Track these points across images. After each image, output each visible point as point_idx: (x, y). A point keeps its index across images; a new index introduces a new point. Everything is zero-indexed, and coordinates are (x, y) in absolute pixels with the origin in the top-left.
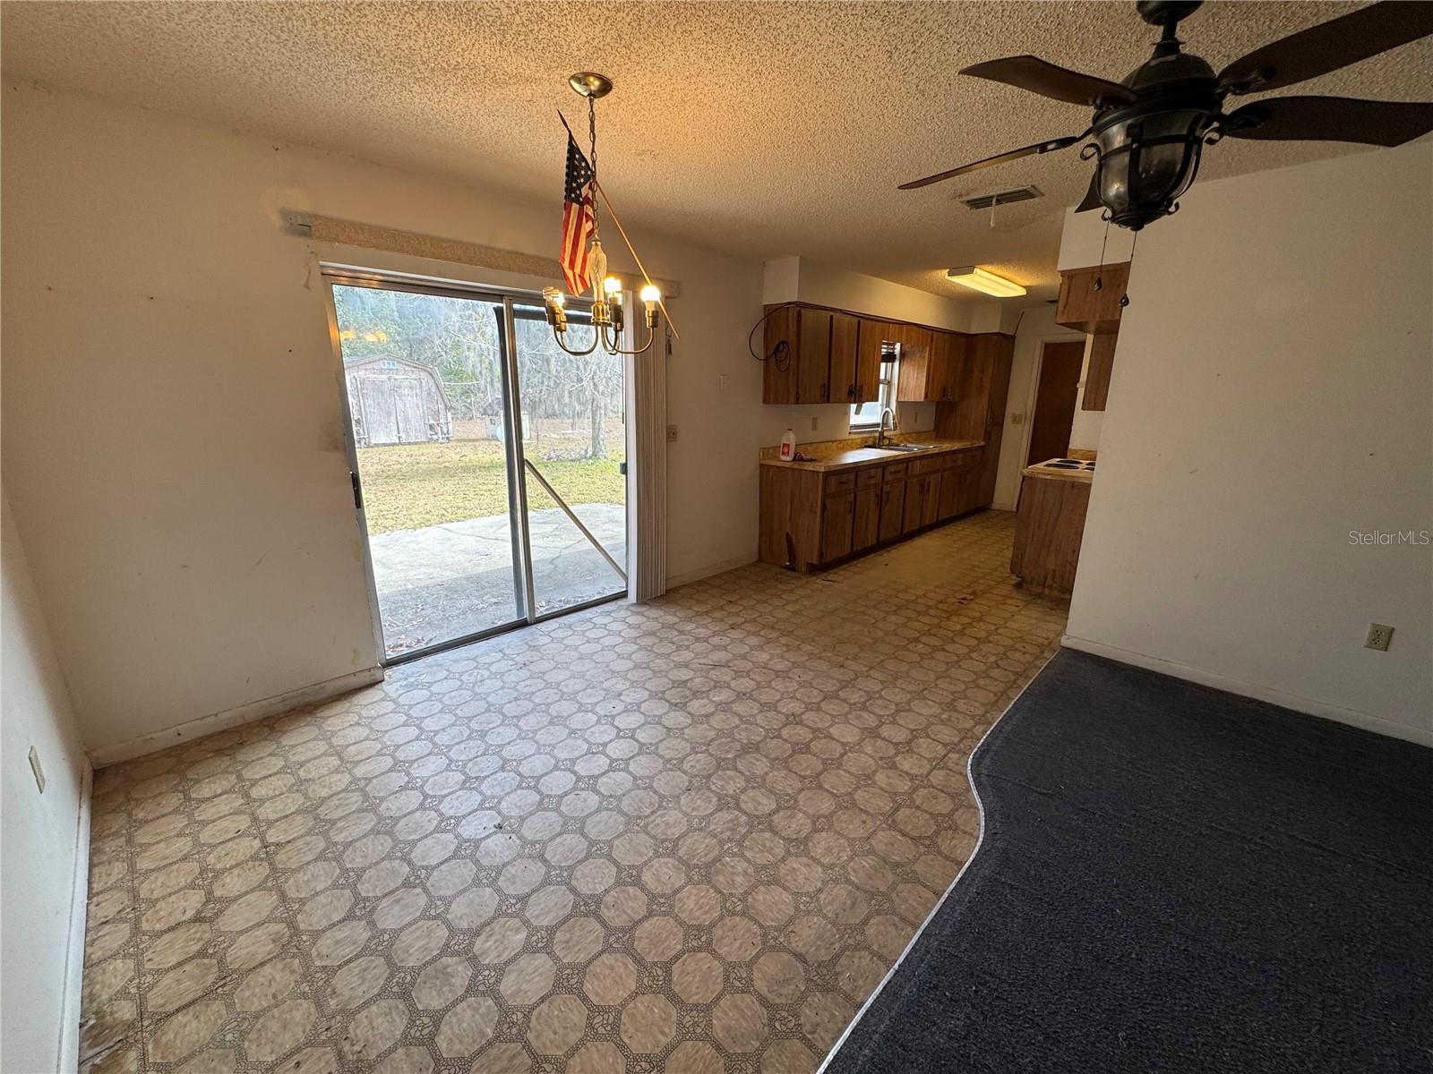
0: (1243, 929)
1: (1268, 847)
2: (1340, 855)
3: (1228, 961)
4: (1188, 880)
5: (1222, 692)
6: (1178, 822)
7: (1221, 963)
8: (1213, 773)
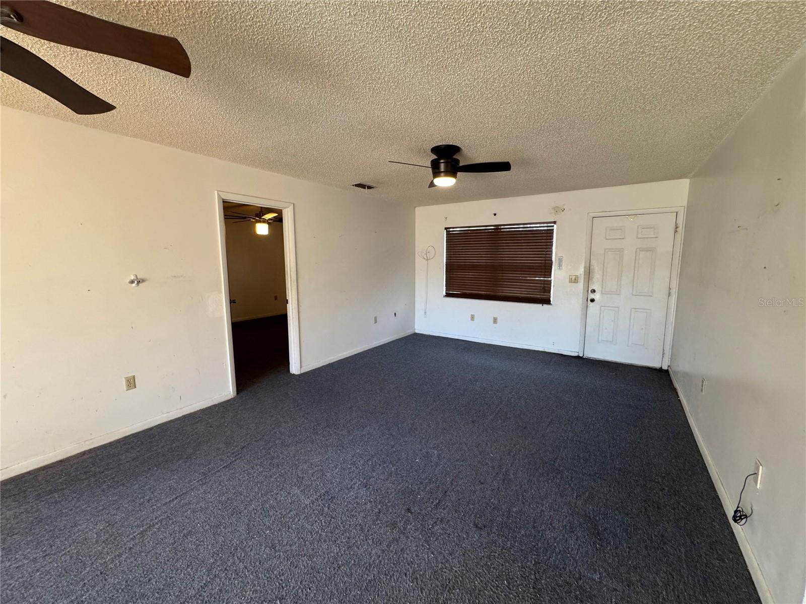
0: (192, 569)
1: (162, 519)
2: (186, 493)
3: (202, 592)
4: (149, 581)
5: (61, 461)
6: (113, 556)
7: (201, 598)
8: (103, 510)
